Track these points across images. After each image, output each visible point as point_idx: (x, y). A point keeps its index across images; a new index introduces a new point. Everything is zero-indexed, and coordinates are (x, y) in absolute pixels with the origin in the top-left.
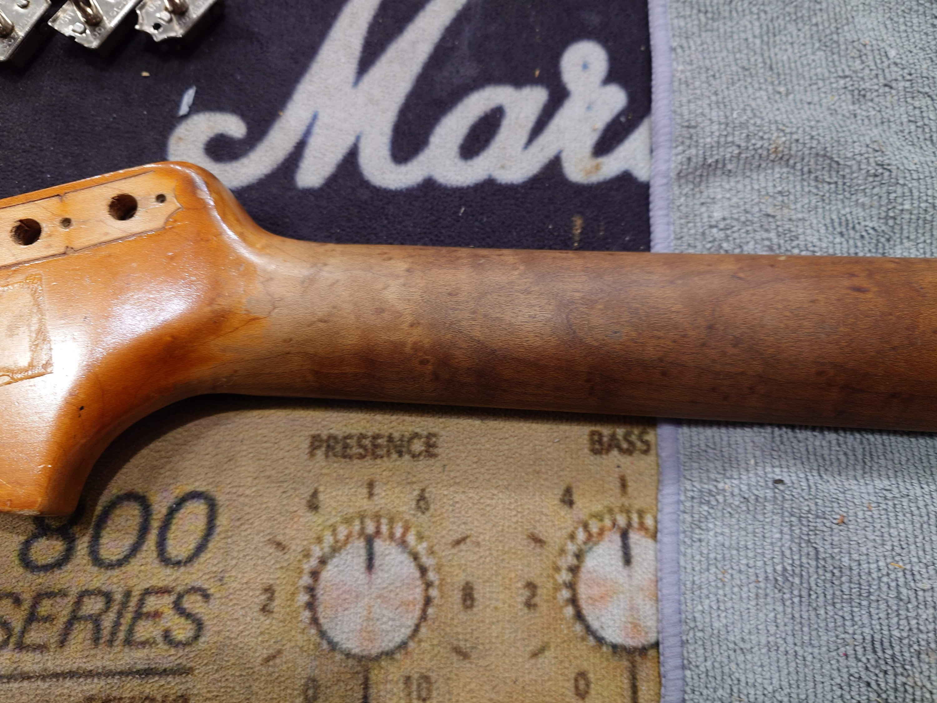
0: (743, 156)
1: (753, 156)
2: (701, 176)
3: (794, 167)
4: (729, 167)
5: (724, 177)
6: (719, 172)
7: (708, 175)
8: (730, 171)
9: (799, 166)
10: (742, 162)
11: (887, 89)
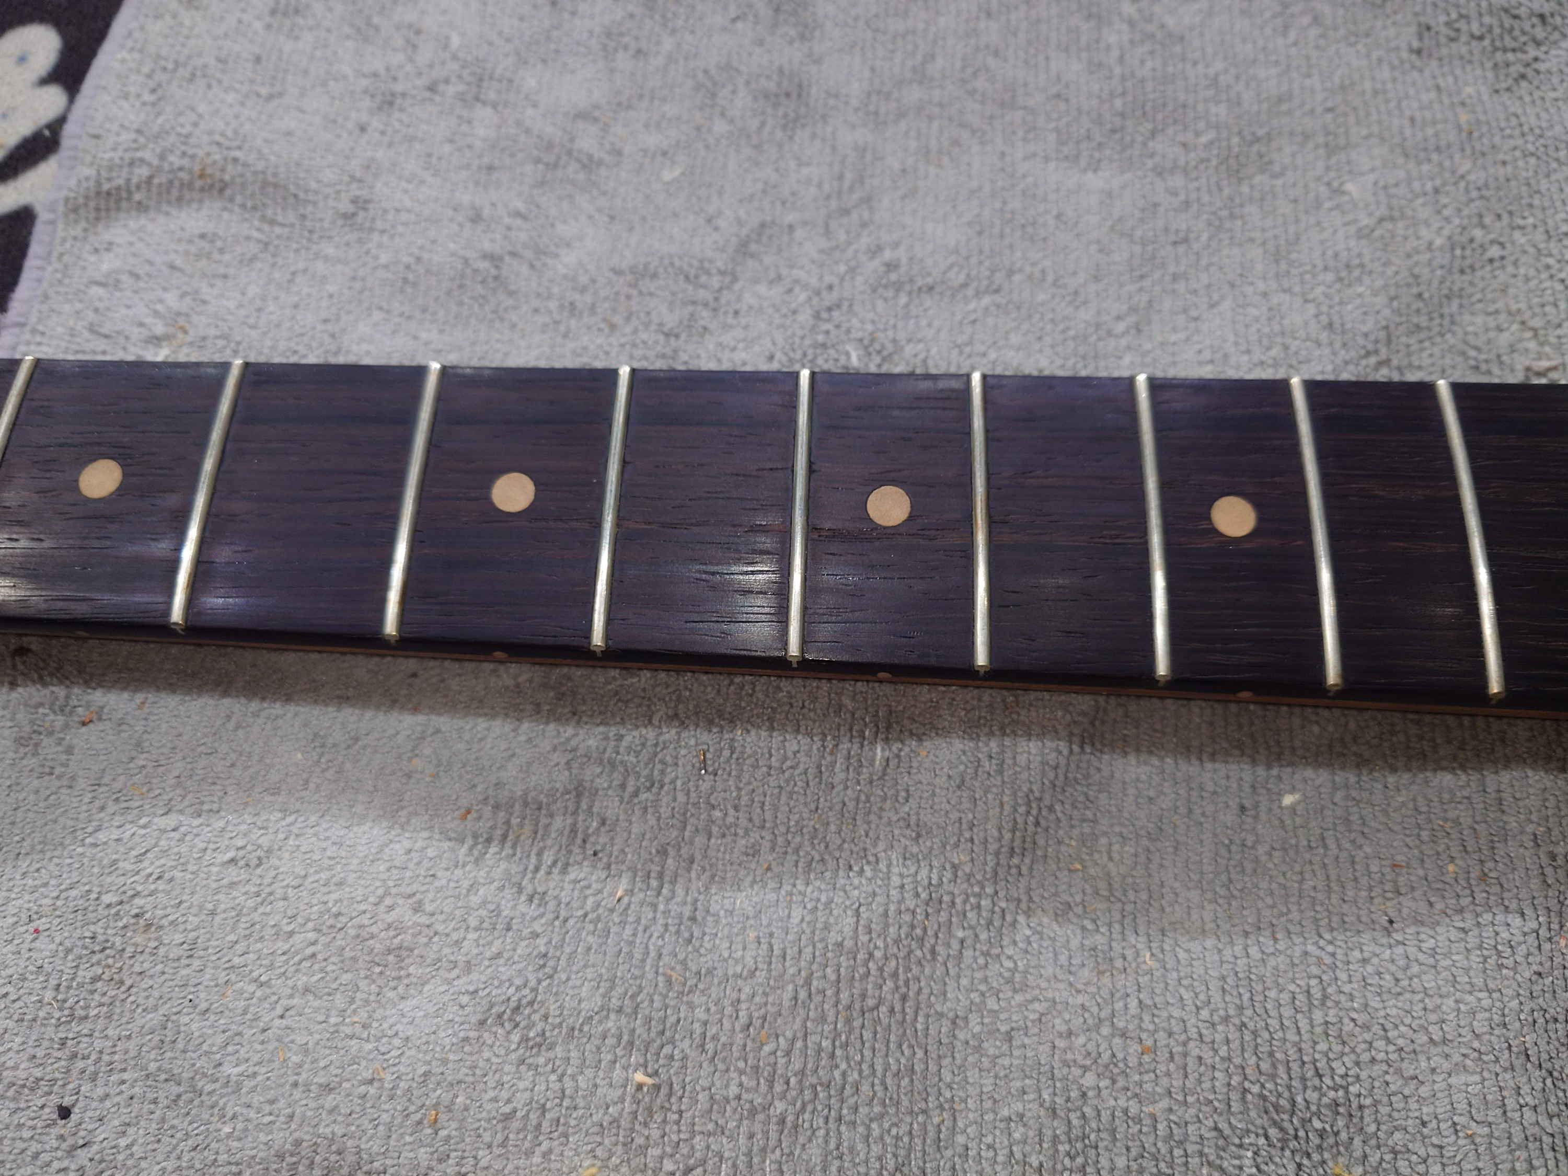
0: (156, 181)
1: (171, 182)
2: (98, 210)
3: (231, 200)
4: (137, 197)
5: (134, 213)
6: (124, 204)
7: (108, 210)
8: (139, 203)
9: (239, 199)
10: (154, 190)
11: (428, 94)
